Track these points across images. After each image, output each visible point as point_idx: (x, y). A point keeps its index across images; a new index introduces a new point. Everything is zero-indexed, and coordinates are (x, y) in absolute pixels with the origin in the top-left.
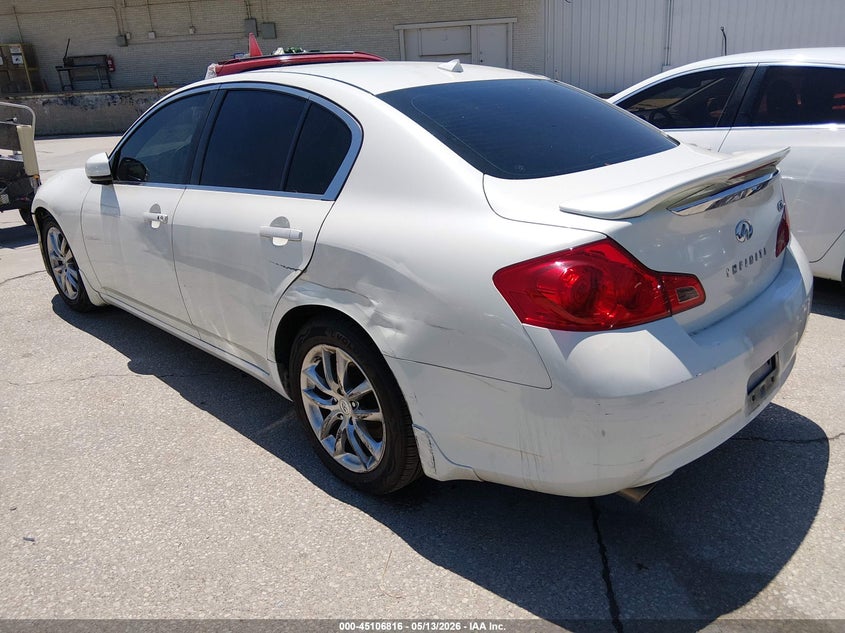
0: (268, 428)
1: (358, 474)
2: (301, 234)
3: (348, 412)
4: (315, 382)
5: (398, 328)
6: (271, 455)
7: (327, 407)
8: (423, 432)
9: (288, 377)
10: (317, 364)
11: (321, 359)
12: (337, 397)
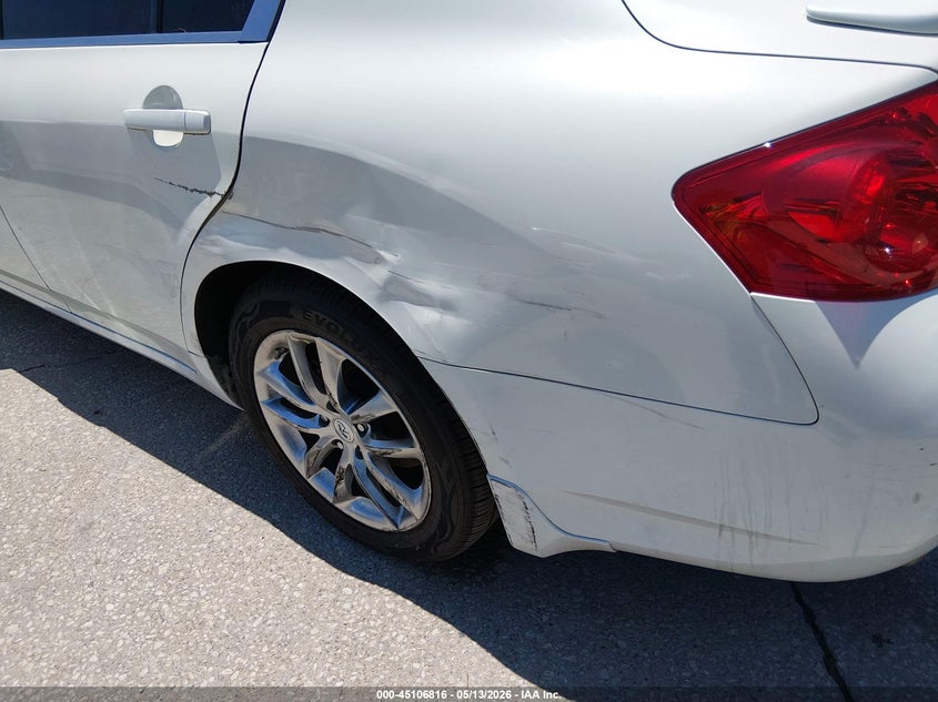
0: (212, 448)
1: (382, 531)
2: (207, 120)
3: (351, 440)
4: (284, 390)
5: (446, 306)
6: (225, 500)
7: (312, 431)
8: (511, 490)
9: (230, 375)
10: (281, 360)
11: (287, 350)
12: (327, 415)
